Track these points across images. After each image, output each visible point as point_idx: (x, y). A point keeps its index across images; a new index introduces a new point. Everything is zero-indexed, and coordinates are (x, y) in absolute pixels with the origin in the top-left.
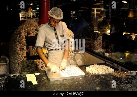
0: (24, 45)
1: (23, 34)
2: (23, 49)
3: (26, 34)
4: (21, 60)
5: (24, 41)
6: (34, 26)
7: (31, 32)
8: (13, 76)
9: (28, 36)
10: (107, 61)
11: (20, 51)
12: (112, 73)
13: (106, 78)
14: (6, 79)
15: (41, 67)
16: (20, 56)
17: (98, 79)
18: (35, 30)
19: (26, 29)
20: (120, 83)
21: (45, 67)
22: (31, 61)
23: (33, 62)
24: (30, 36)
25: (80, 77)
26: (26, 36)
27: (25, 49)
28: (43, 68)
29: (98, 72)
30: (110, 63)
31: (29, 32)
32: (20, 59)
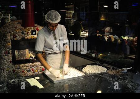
0: (10, 49)
1: (9, 38)
2: (9, 53)
3: (12, 37)
4: (7, 66)
5: (10, 45)
6: (20, 29)
7: (17, 35)
8: (12, 82)
9: (14, 39)
10: (96, 61)
11: (6, 55)
12: (106, 72)
13: (103, 76)
14: (7, 86)
15: (28, 72)
16: (6, 61)
17: (97, 78)
18: (22, 33)
19: (11, 32)
20: (117, 79)
21: (31, 71)
22: (18, 66)
23: (19, 66)
24: (16, 39)
25: (81, 77)
26: (11, 40)
27: (11, 53)
28: (30, 72)
29: (94, 72)
30: (99, 63)
31: (14, 35)
32: (6, 64)
